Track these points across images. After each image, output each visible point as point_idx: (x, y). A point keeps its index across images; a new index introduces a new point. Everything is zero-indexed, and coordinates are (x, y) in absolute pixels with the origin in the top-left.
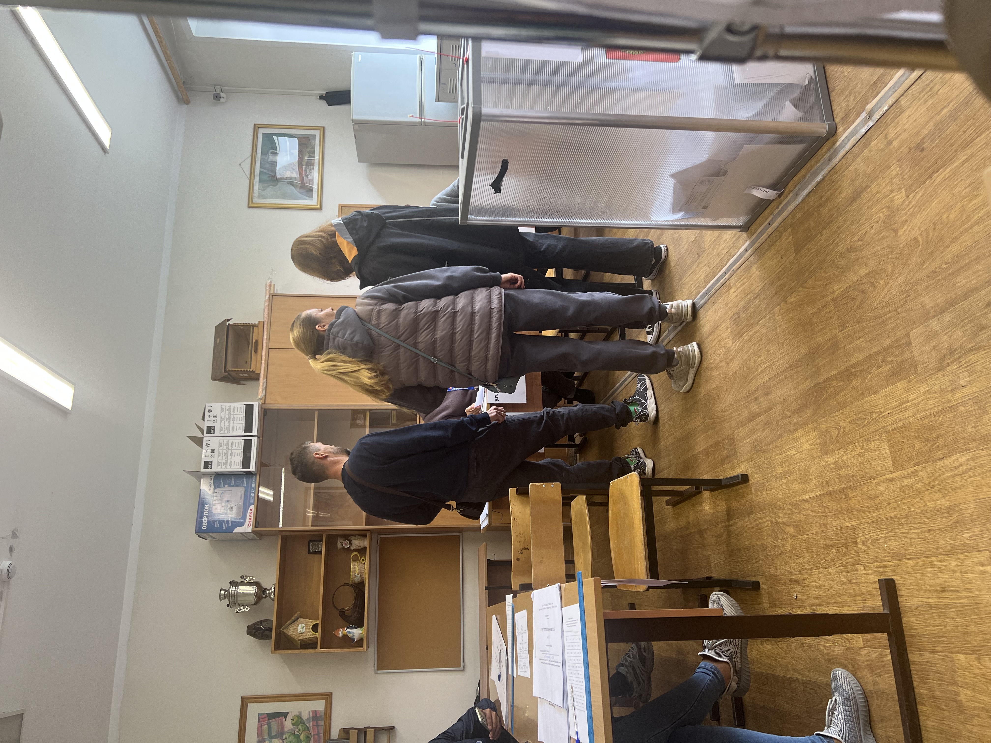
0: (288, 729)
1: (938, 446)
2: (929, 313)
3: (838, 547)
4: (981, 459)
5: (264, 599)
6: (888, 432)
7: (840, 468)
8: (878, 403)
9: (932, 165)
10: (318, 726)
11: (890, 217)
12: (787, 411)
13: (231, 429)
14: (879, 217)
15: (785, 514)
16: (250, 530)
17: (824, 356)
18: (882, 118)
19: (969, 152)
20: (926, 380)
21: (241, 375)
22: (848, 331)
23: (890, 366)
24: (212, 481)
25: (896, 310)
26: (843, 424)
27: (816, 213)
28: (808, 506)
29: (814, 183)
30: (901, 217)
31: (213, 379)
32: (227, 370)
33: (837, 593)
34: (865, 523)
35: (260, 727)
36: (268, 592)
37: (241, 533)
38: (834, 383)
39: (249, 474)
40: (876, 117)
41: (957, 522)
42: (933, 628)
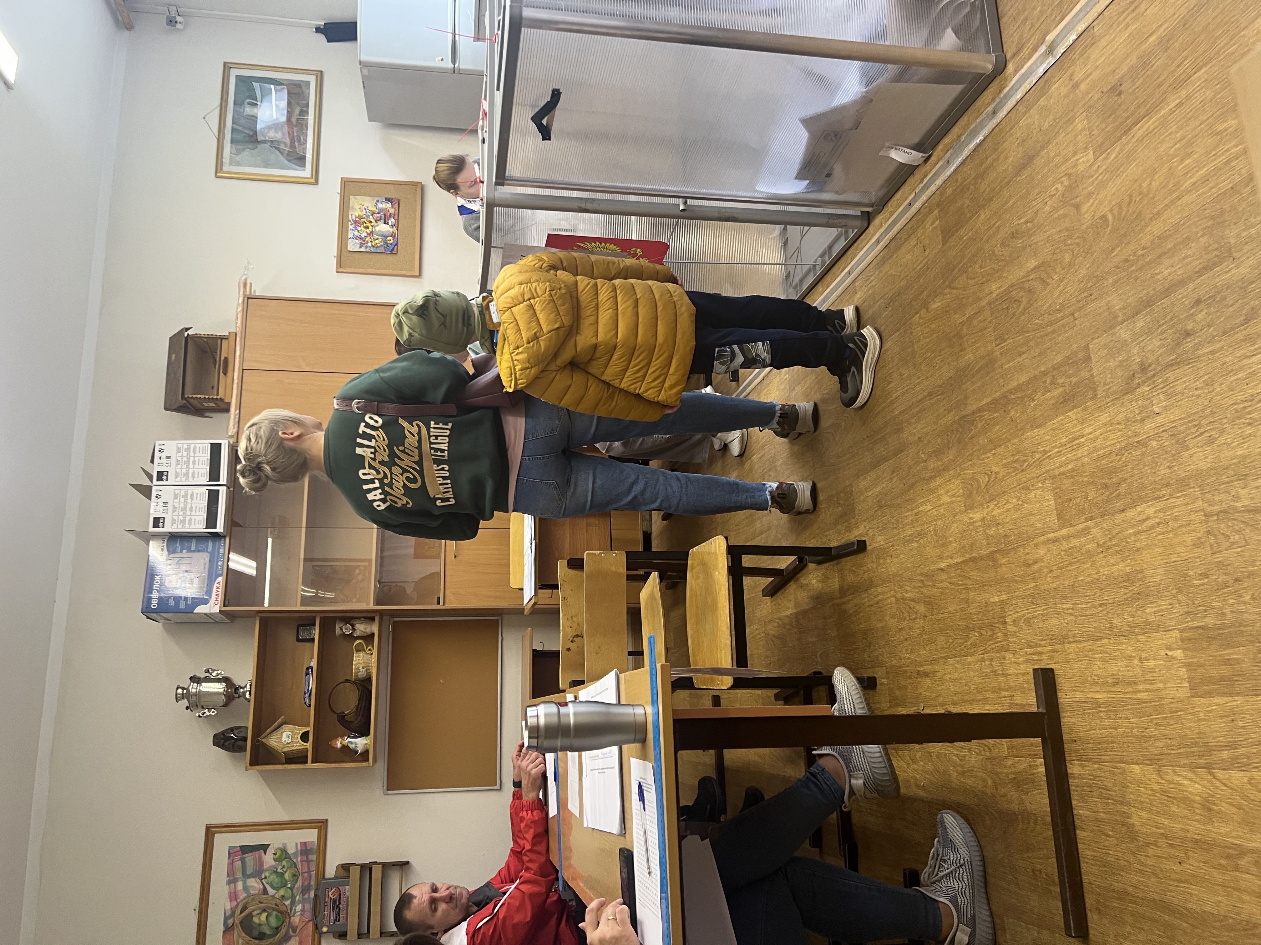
0: (268, 866)
1: (1119, 495)
2: (1117, 317)
3: (981, 628)
4: (1176, 510)
5: (237, 700)
6: (1054, 477)
7: (989, 526)
8: (1043, 440)
9: (1132, 114)
10: (308, 861)
11: (1070, 188)
12: (923, 453)
13: (190, 475)
14: (1057, 189)
15: (914, 587)
16: (216, 610)
17: (974, 379)
18: (1066, 53)
19: (1183, 93)
20: (1108, 407)
21: (205, 404)
22: (1008, 345)
23: (1061, 389)
24: (165, 545)
25: (1073, 314)
26: (995, 469)
27: (972, 187)
28: (944, 576)
29: (972, 146)
30: (1087, 188)
31: (166, 409)
32: (186, 396)
33: (977, 688)
34: (1018, 597)
35: (231, 864)
36: (242, 690)
37: (205, 614)
38: (986, 415)
39: (216, 536)
40: (1061, 50)
41: (1139, 594)
42: (1100, 731)
